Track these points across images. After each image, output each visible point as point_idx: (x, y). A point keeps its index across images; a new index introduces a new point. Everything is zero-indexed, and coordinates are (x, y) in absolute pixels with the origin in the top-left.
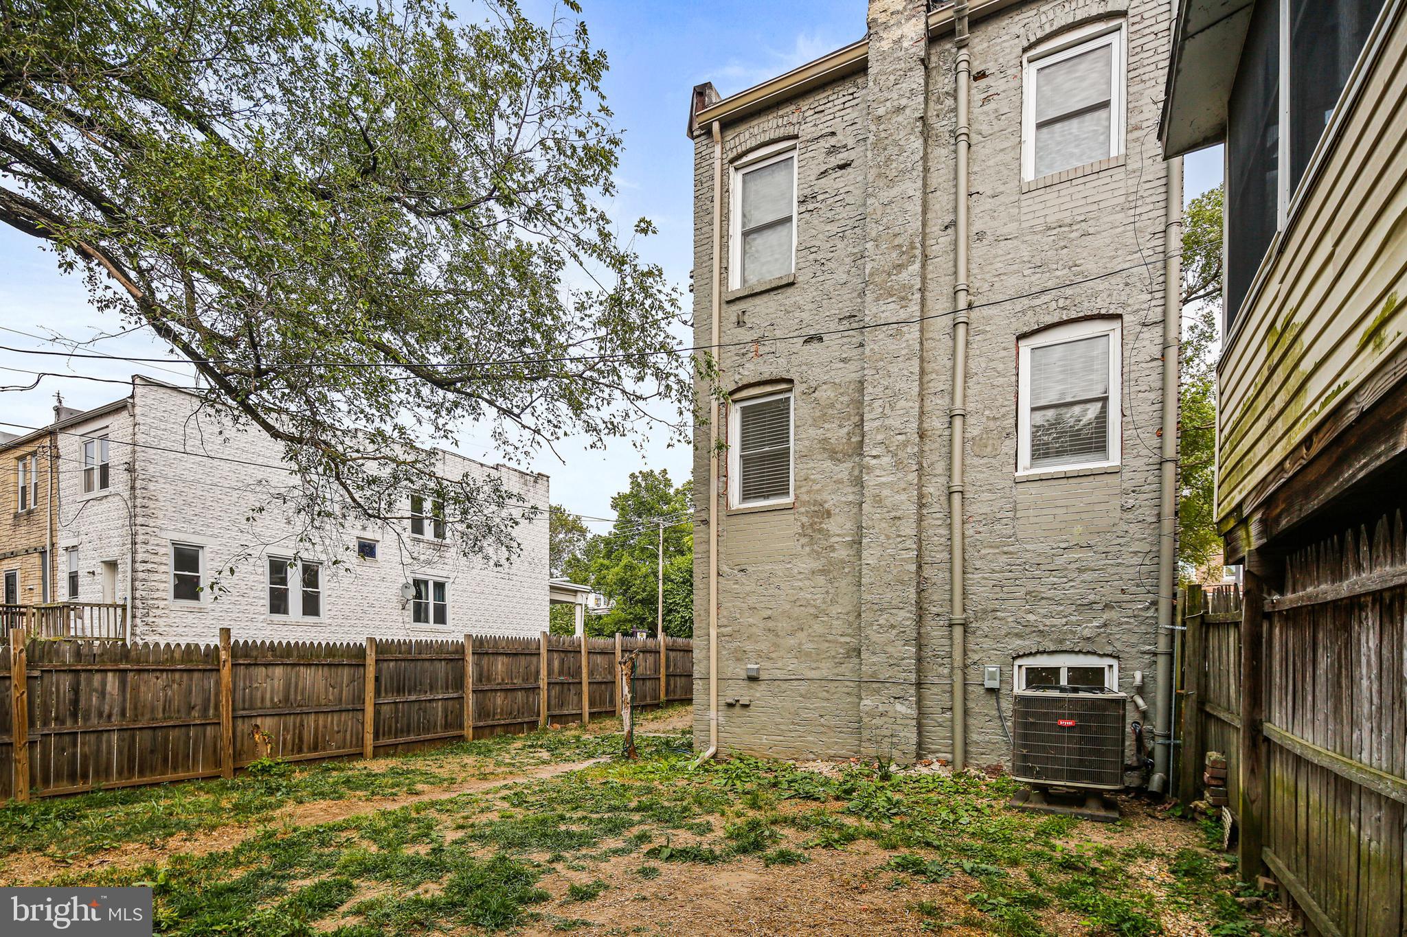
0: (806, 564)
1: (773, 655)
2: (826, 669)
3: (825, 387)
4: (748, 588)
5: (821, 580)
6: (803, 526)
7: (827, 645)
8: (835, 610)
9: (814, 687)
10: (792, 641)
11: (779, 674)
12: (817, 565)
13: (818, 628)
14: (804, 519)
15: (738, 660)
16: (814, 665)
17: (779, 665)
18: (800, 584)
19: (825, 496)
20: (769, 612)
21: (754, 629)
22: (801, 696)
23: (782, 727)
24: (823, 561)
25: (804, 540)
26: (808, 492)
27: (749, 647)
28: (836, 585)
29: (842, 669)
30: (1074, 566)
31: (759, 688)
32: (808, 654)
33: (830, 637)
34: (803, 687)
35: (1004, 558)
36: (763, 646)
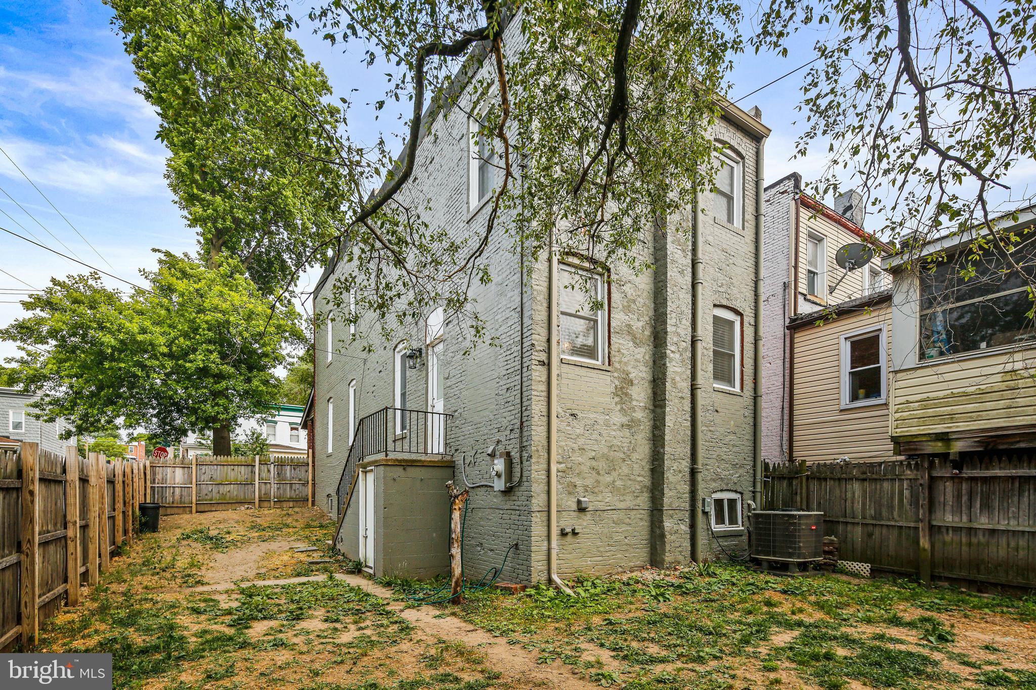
0: (618, 418)
1: (596, 490)
2: (629, 502)
3: (630, 285)
4: (578, 431)
5: (627, 432)
6: (616, 387)
7: (630, 482)
8: (635, 456)
9: (621, 515)
10: (609, 479)
11: (601, 506)
12: (625, 420)
13: (625, 470)
14: (617, 383)
15: (570, 493)
16: (622, 499)
17: (600, 498)
18: (614, 433)
19: (629, 368)
20: (593, 454)
21: (582, 467)
22: (614, 522)
23: (602, 549)
24: (629, 418)
25: (617, 399)
26: (620, 362)
27: (579, 482)
28: (635, 437)
29: (638, 501)
30: (732, 443)
31: (585, 518)
32: (618, 489)
33: (632, 477)
34: (615, 516)
35: (709, 434)
36: (589, 482)
